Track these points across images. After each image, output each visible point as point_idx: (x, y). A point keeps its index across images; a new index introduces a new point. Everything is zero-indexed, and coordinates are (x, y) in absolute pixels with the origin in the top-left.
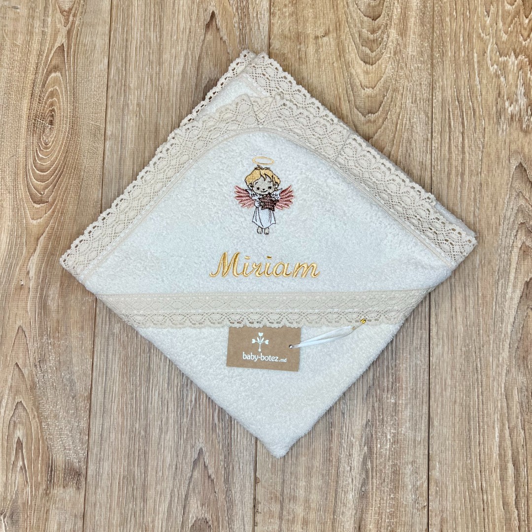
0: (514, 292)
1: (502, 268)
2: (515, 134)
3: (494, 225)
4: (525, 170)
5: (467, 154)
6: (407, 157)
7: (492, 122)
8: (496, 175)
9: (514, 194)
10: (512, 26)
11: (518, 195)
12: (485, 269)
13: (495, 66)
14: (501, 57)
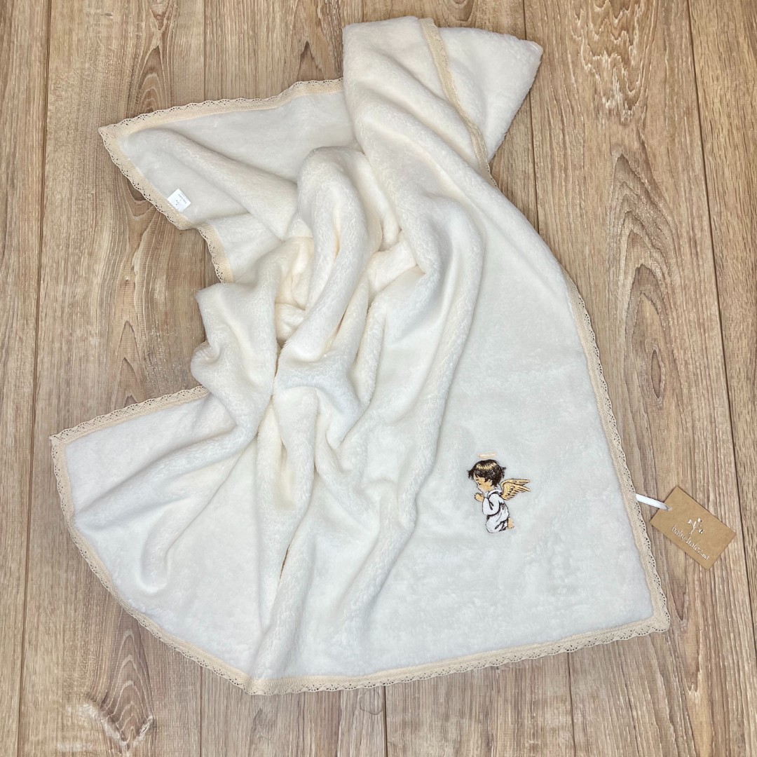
0: (626, 278)
1: (611, 257)
2: (614, 128)
3: (601, 216)
4: (627, 161)
5: (569, 150)
6: (510, 167)
7: (590, 117)
8: (599, 168)
9: (619, 184)
10: (602, 27)
11: (622, 185)
12: (595, 259)
13: (590, 65)
14: (594, 56)
